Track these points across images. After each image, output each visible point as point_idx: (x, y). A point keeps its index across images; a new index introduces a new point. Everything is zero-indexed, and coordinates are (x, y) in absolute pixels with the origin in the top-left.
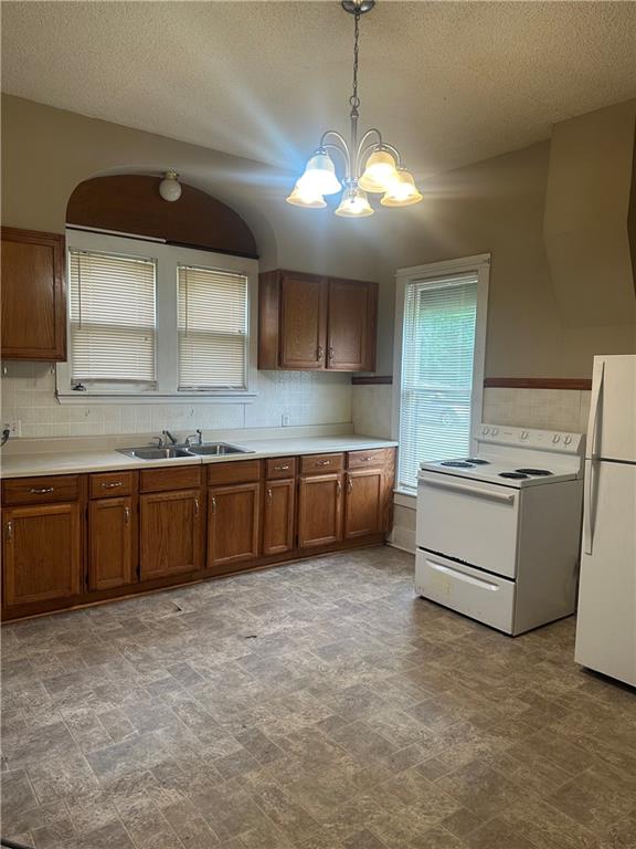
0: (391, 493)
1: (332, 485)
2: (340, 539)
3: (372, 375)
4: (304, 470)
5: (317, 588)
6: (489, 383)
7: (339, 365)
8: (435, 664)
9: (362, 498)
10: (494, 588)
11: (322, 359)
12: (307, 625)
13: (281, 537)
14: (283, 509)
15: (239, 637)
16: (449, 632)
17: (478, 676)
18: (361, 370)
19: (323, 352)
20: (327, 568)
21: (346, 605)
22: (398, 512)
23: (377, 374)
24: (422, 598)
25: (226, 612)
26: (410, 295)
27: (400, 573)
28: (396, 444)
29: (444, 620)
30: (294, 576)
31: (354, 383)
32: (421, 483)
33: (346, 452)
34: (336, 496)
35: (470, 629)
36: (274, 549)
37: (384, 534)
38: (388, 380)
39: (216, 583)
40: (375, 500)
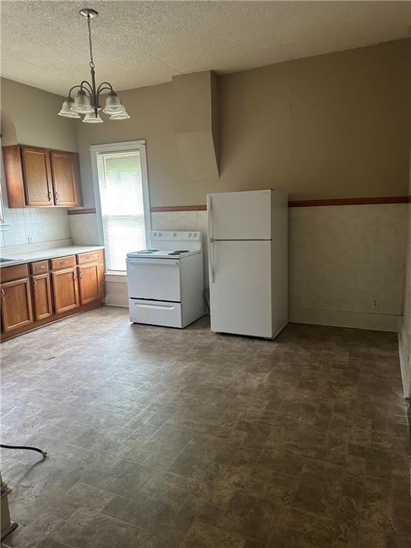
0: (104, 276)
1: (71, 275)
2: (78, 305)
3: (81, 208)
4: (54, 267)
6: (152, 210)
7: (62, 203)
9: (88, 282)
10: (172, 308)
11: (52, 200)
13: (45, 309)
14: (44, 292)
15: (44, 360)
17: (173, 346)
18: (76, 206)
19: (51, 196)
22: (109, 286)
23: (85, 207)
24: (135, 323)
26: (100, 160)
28: (103, 247)
31: (69, 214)
33: (76, 255)
34: (74, 280)
37: (101, 299)
38: (93, 211)
40: (96, 284)
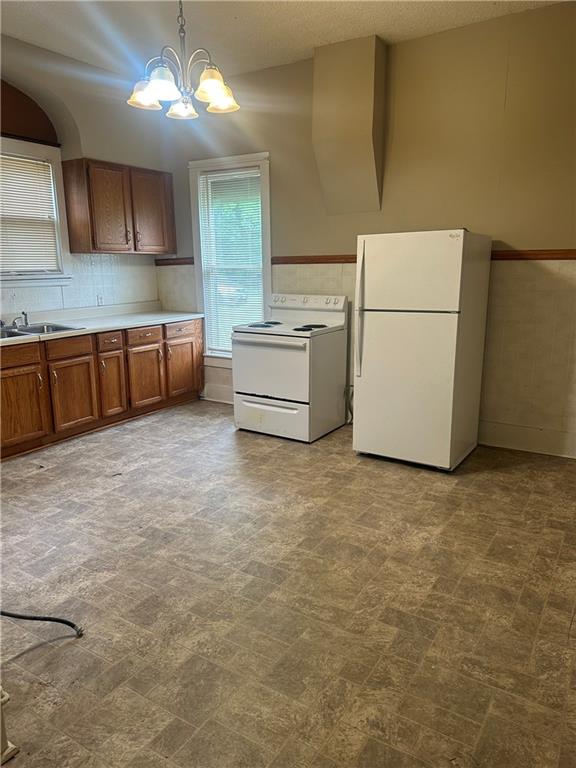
0: (202, 357)
1: (155, 353)
2: (164, 398)
3: (174, 257)
4: (130, 342)
5: (157, 436)
6: (275, 261)
7: (148, 248)
8: (264, 467)
9: (179, 362)
10: (295, 412)
11: (131, 242)
12: (160, 460)
13: (116, 401)
14: (116, 377)
15: (106, 476)
16: (266, 447)
17: (293, 468)
18: (166, 252)
19: (131, 235)
20: (157, 422)
21: (185, 443)
22: (208, 372)
23: (179, 255)
24: (241, 430)
25: (85, 463)
26: (202, 185)
27: (218, 417)
28: (202, 316)
29: (260, 440)
30: (132, 431)
31: (157, 265)
32: (235, 342)
33: (163, 325)
34: (159, 362)
35: (280, 444)
36: (112, 411)
37: (198, 392)
38: (190, 261)
39: (65, 444)
40: (190, 364)
